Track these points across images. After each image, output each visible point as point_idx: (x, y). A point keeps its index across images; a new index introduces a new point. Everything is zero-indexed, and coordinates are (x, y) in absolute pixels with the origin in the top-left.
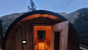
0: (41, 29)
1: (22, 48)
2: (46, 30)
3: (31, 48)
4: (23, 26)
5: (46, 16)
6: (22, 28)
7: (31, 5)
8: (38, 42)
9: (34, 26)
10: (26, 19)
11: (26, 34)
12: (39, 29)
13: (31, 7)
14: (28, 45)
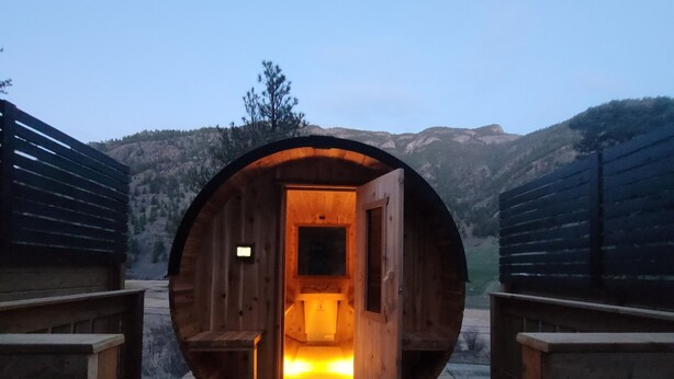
0: (319, 221)
1: (233, 277)
2: (349, 226)
3: (267, 280)
4: (243, 189)
5: (333, 152)
6: (239, 198)
7: (265, 88)
8: (298, 290)
9: (289, 191)
10: (262, 165)
11: (251, 220)
12: (309, 221)
13: (268, 101)
14: (256, 265)
